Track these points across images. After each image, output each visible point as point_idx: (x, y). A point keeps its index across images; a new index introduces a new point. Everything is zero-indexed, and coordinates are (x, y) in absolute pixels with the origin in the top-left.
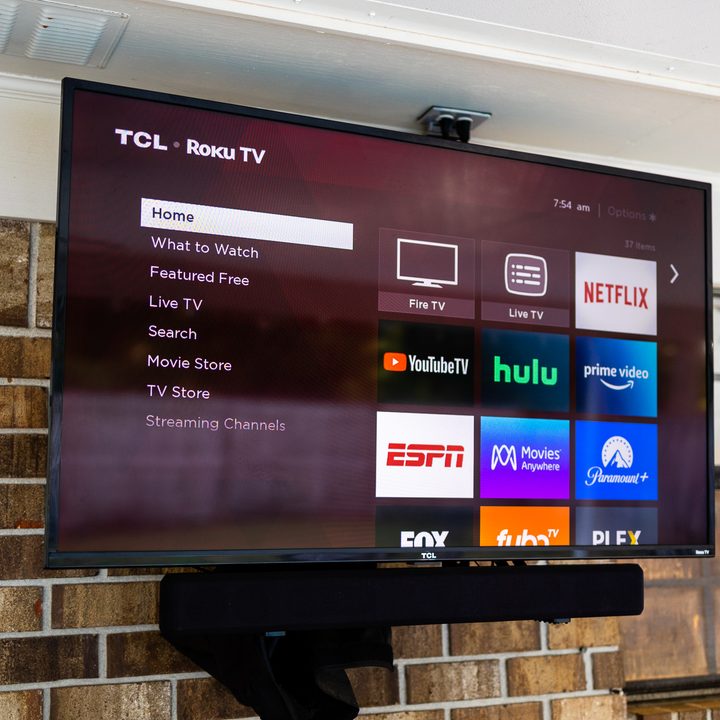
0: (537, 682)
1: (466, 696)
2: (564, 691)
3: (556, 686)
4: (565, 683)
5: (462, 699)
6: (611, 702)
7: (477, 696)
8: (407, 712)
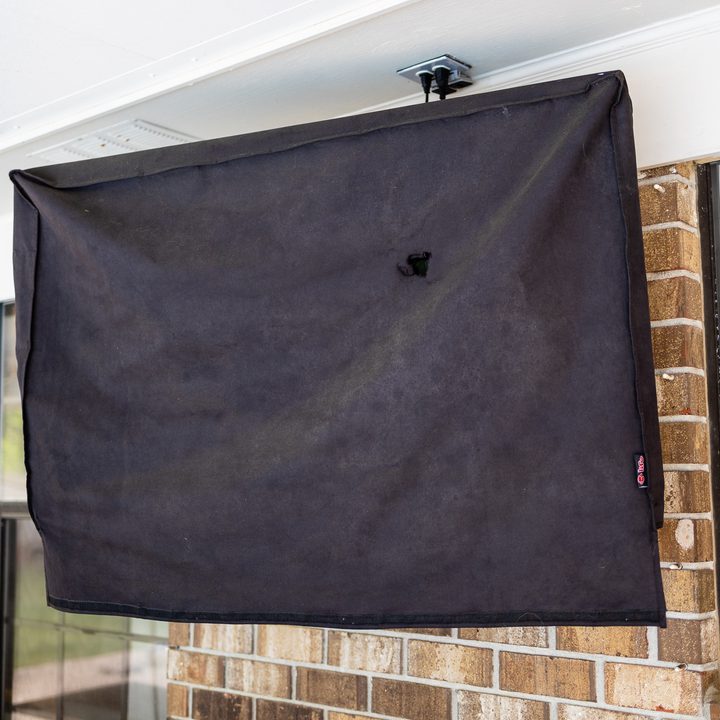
0: (587, 640)
1: (511, 641)
2: (618, 654)
3: (608, 648)
4: (620, 647)
5: (507, 643)
6: (679, 678)
7: (521, 642)
8: (457, 645)
